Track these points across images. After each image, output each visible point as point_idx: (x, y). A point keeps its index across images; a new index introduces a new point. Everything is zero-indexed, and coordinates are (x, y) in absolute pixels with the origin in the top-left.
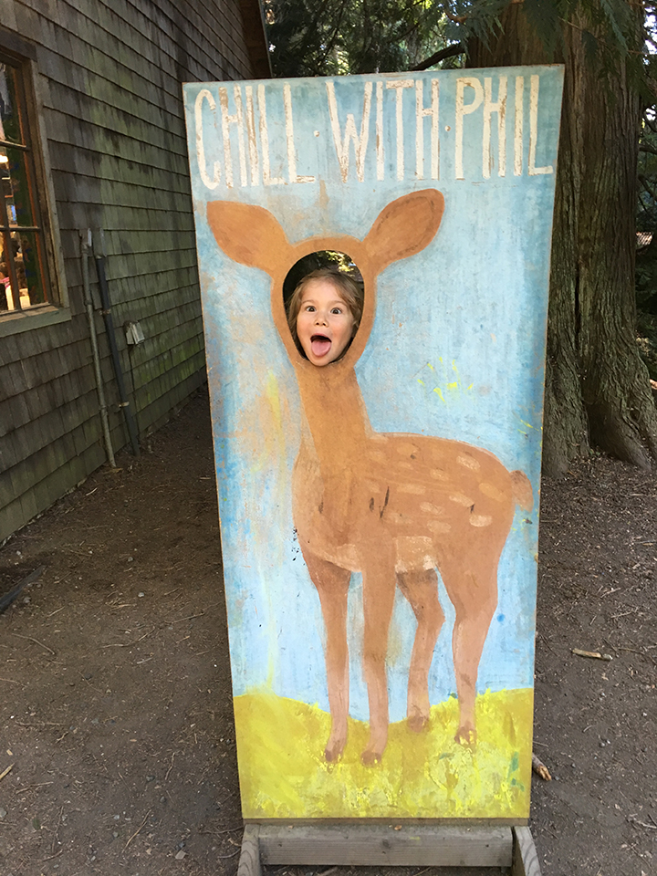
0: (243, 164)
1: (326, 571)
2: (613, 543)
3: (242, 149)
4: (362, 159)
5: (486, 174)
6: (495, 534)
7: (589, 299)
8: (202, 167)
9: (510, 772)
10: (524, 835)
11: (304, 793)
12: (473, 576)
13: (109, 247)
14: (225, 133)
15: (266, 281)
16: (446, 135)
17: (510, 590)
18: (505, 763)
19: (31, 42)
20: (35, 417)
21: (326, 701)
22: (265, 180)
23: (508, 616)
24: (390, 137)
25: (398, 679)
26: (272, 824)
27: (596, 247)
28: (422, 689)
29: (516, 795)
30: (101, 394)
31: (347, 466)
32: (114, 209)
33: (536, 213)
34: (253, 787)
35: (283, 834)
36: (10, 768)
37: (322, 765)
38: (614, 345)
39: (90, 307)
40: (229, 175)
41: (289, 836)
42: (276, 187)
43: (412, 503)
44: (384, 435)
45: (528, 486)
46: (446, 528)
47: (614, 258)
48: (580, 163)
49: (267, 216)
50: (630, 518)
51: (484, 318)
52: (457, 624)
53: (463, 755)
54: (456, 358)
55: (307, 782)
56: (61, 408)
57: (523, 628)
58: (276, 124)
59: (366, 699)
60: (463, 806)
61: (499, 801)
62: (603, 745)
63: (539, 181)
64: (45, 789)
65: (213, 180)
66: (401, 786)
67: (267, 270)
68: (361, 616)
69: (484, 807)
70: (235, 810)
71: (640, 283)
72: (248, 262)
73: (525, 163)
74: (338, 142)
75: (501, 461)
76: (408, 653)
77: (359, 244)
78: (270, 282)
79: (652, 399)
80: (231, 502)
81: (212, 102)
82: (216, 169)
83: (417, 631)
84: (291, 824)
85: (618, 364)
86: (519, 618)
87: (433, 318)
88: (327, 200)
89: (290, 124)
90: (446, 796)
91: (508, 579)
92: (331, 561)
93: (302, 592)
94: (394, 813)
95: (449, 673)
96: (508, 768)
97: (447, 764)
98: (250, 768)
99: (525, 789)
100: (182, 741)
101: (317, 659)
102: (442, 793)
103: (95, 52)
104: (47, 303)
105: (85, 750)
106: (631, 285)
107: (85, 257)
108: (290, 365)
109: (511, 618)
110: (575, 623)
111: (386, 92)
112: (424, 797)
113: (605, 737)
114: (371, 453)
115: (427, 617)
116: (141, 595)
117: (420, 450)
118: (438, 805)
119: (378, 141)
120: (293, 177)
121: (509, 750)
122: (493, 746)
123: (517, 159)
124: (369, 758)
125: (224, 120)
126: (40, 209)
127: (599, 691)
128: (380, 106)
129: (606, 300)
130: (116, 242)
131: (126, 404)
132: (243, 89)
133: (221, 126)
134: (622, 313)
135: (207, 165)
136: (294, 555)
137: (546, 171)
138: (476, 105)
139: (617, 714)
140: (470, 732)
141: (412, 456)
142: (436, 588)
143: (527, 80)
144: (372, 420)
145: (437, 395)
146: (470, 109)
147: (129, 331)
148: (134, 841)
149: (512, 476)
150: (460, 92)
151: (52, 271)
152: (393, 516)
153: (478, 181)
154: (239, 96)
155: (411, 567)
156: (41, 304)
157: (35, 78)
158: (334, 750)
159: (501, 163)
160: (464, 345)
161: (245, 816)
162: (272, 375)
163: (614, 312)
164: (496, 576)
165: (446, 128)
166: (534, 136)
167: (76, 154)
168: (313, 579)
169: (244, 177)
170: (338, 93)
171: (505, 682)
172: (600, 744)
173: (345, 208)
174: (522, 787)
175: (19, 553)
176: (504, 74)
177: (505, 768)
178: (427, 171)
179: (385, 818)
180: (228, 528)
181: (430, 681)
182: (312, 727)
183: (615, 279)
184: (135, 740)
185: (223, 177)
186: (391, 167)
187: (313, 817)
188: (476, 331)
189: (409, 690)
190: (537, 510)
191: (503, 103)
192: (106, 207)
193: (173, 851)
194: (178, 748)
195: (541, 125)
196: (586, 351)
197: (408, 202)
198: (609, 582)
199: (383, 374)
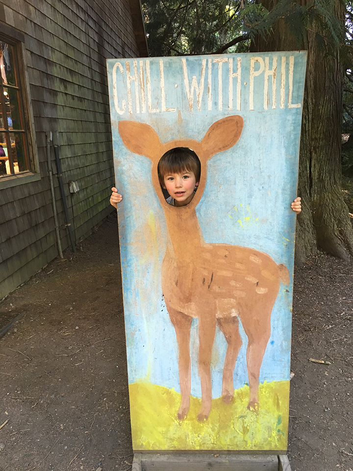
0: (138, 102)
1: (179, 317)
2: (330, 301)
3: (137, 94)
4: (200, 99)
5: (265, 107)
6: (269, 298)
7: (317, 171)
8: (116, 103)
9: (277, 425)
10: (284, 459)
11: (166, 436)
12: (258, 320)
13: (61, 141)
14: (129, 85)
15: (149, 163)
16: (245, 87)
17: (277, 328)
18: (273, 421)
19: (22, 32)
20: (21, 231)
21: (178, 387)
22: (149, 110)
23: (276, 342)
24: (215, 89)
25: (217, 375)
26: (148, 453)
27: (321, 142)
28: (230, 381)
29: (280, 438)
30: (56, 220)
31: (191, 261)
32: (64, 121)
33: (292, 128)
34: (139, 433)
35: (154, 459)
36: (7, 421)
37: (176, 422)
38: (330, 195)
39: (51, 173)
40: (130, 107)
41: (158, 460)
42: (155, 114)
43: (225, 281)
44: (211, 244)
45: (287, 272)
46: (243, 294)
47: (330, 149)
48: (312, 99)
49: (150, 129)
50: (339, 288)
51: (264, 183)
52: (249, 345)
53: (252, 416)
54: (249, 204)
55: (168, 431)
56: (35, 227)
57: (284, 348)
58: (155, 80)
59: (200, 386)
60: (251, 444)
61: (271, 441)
62: (326, 410)
63: (294, 111)
64: (26, 433)
65: (121, 109)
66: (218, 433)
67: (150, 157)
68: (198, 341)
69: (262, 444)
70: (128, 445)
71: (343, 161)
72: (140, 153)
73: (287, 101)
74: (187, 90)
75: (273, 259)
76: (223, 361)
77: (199, 144)
78: (151, 163)
79: (350, 223)
80: (129, 280)
81: (121, 69)
82: (123, 104)
83: (228, 349)
84: (159, 453)
85: (332, 205)
86: (282, 343)
87: (237, 183)
88: (182, 121)
89: (163, 80)
90: (242, 438)
91: (276, 322)
92: (181, 311)
93: (166, 329)
94: (214, 448)
95: (245, 372)
96: (276, 423)
97: (243, 421)
98: (137, 423)
99: (285, 435)
100: (99, 408)
101: (173, 364)
102: (240, 436)
103: (55, 38)
104: (28, 171)
105: (47, 412)
106: (339, 163)
107: (49, 146)
108: (161, 208)
109: (278, 343)
110: (310, 344)
111: (213, 65)
112: (230, 439)
113: (327, 407)
114: (204, 254)
115: (233, 342)
116: (77, 328)
117: (230, 252)
118: (238, 443)
119: (209, 90)
120: (164, 109)
121: (276, 414)
122: (267, 412)
123: (282, 99)
124: (201, 418)
125: (128, 78)
126: (25, 121)
127: (323, 382)
128: (210, 72)
129: (326, 171)
130: (65, 138)
131: (69, 225)
132: (138, 62)
133: (126, 82)
134: (334, 178)
135: (119, 102)
136: (162, 308)
137: (297, 106)
138: (260, 71)
139: (333, 394)
140: (256, 404)
141: (225, 256)
142: (238, 327)
143: (287, 58)
144: (204, 237)
145: (239, 223)
146: (257, 74)
147: (71, 186)
148: (74, 462)
149: (278, 267)
150: (252, 65)
151: (31, 153)
152: (215, 288)
153: (262, 111)
154: (136, 66)
155: (224, 315)
156: (25, 171)
157: (24, 52)
158: (183, 413)
159: (274, 102)
160: (253, 197)
161: (134, 449)
162: (151, 212)
163: (330, 177)
164: (270, 320)
165: (245, 83)
166: (291, 88)
167: (45, 91)
168: (172, 321)
169: (138, 109)
170: (188, 65)
171: (274, 377)
172: (324, 410)
173: (191, 125)
174: (283, 434)
175: (11, 304)
176: (275, 56)
177: (274, 423)
178: (235, 106)
179: (209, 450)
180: (127, 294)
181: (234, 376)
182: (171, 400)
183: (330, 160)
184: (74, 407)
185: (127, 108)
186: (216, 104)
187: (171, 449)
188: (260, 190)
189: (223, 382)
190: (292, 285)
191: (275, 70)
192: (60, 120)
193: (95, 467)
194: (98, 411)
195: (294, 82)
196: (315, 198)
197: (224, 122)
198: (328, 322)
199: (211, 212)
